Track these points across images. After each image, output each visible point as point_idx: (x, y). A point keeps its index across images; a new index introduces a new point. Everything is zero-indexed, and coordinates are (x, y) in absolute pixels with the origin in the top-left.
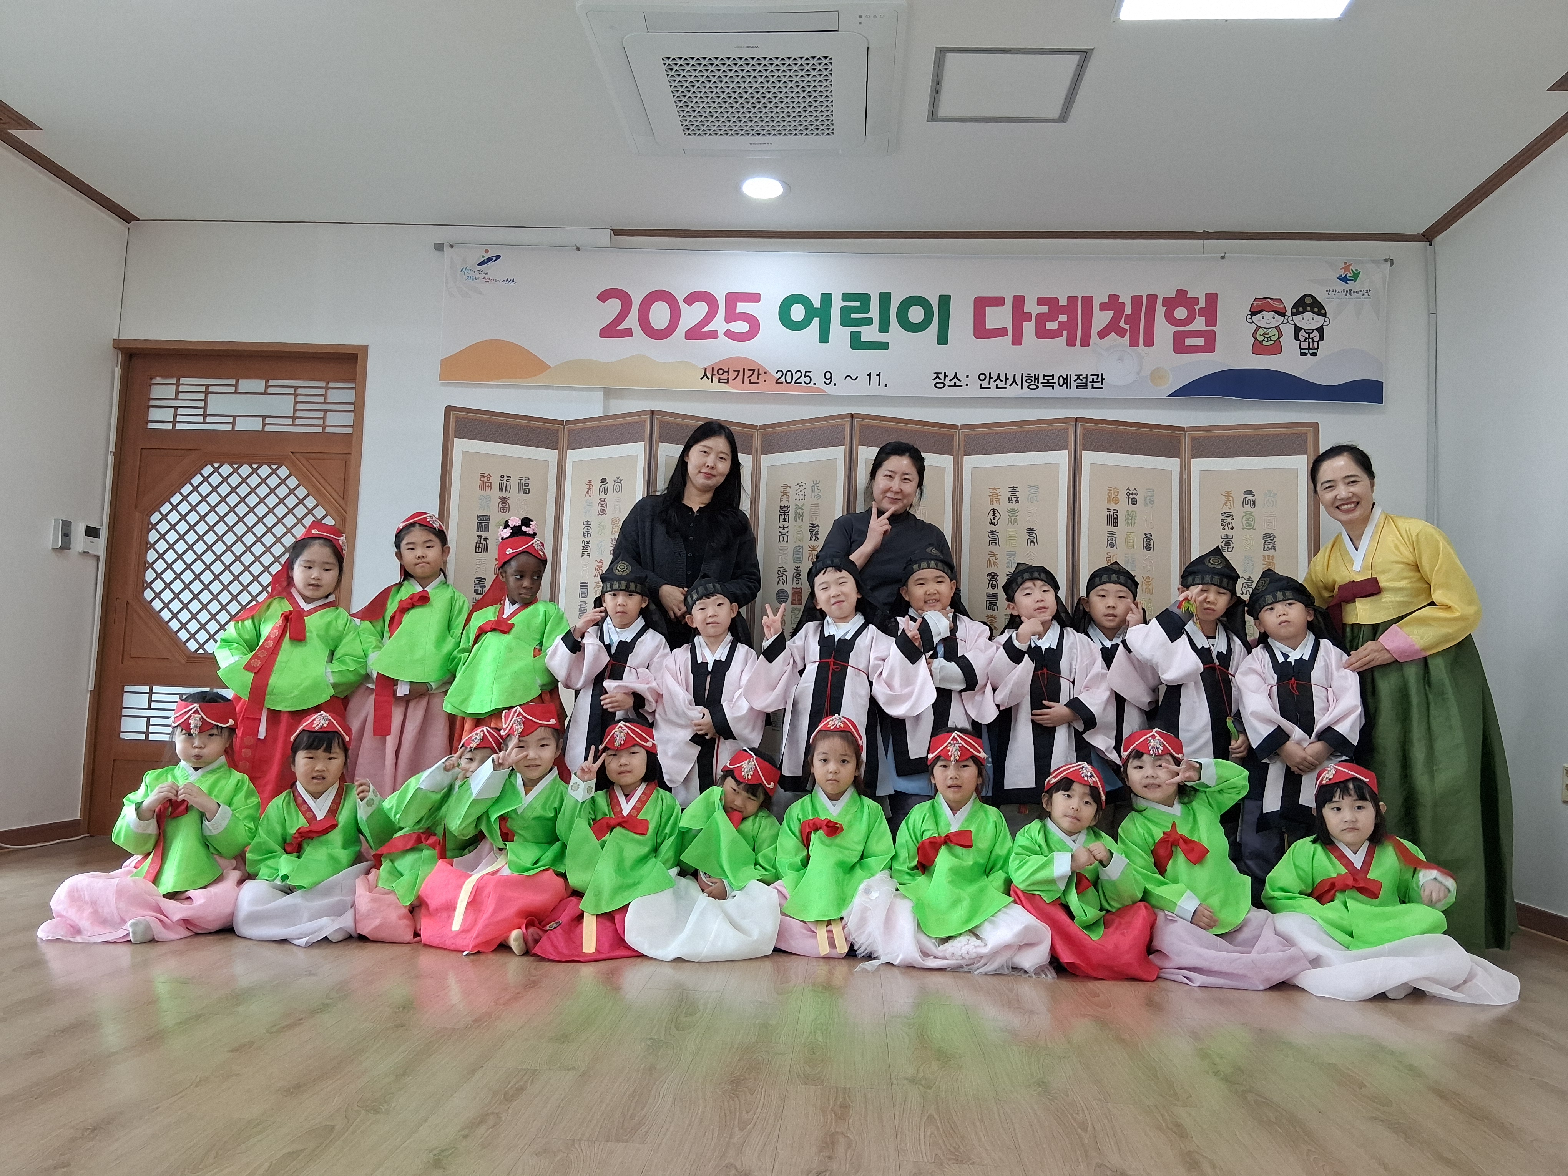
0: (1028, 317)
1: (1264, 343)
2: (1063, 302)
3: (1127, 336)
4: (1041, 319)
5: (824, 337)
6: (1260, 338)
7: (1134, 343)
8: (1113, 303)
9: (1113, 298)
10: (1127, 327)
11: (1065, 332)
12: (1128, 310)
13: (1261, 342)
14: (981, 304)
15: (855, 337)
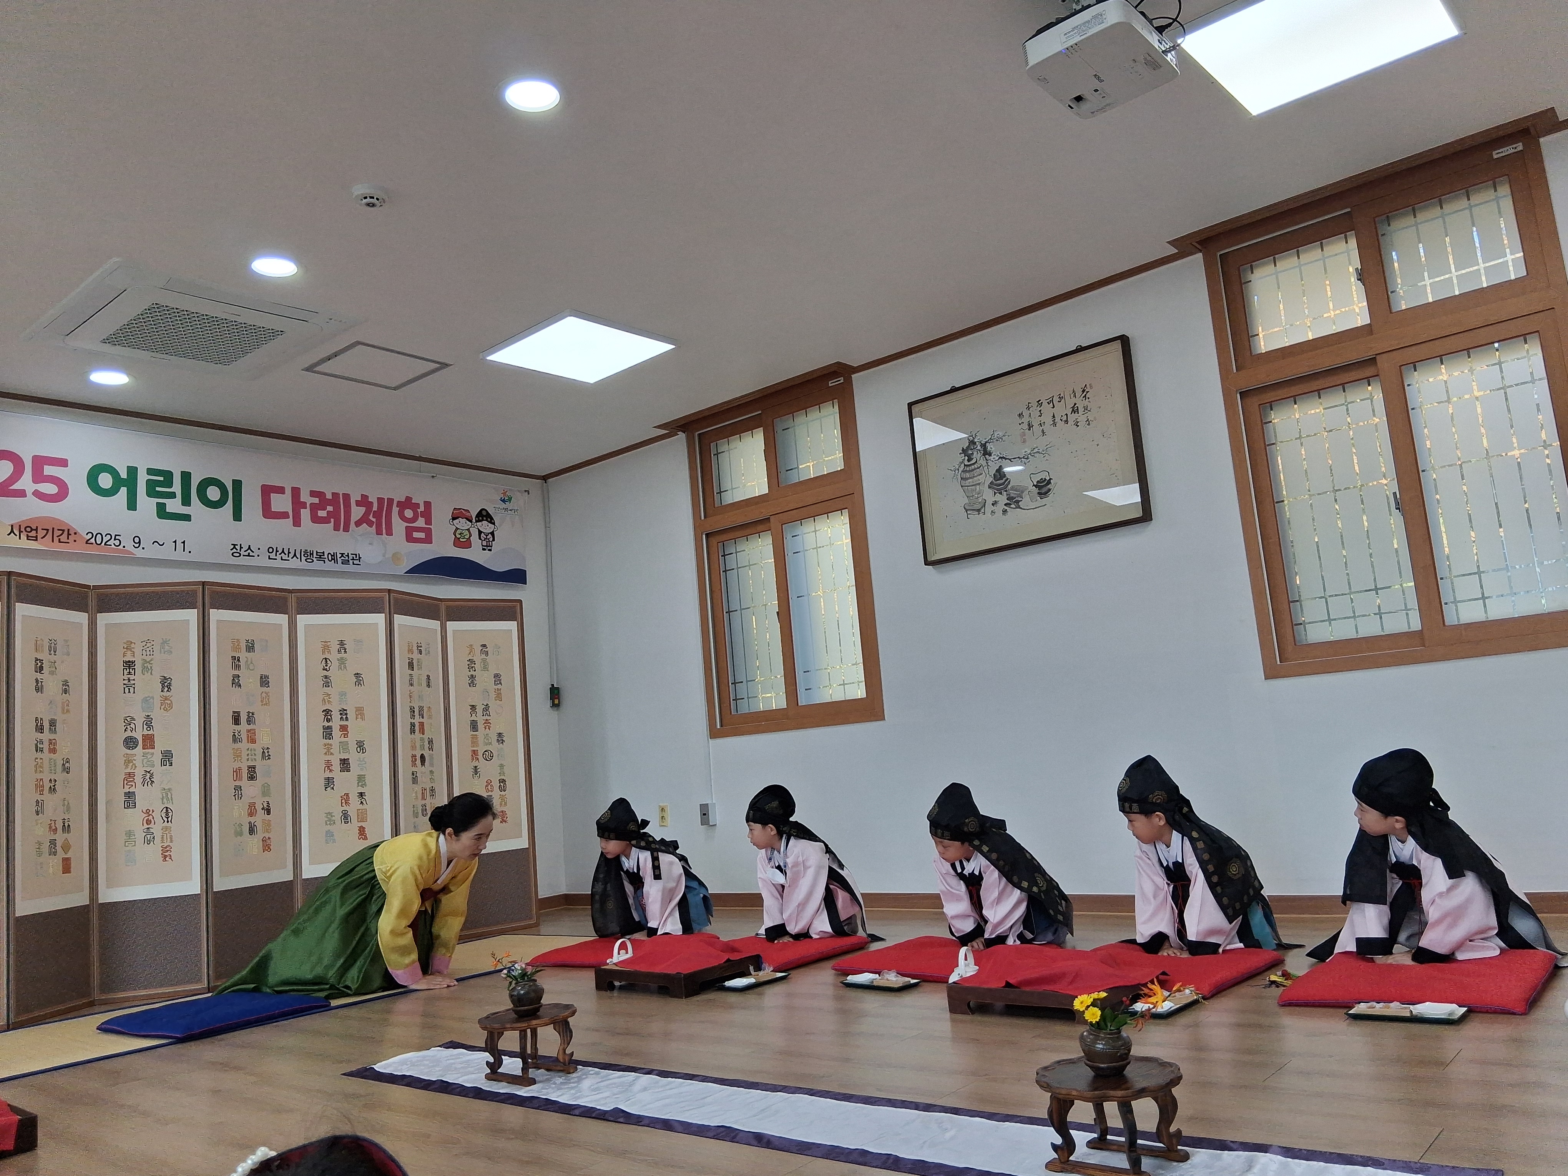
0: (304, 505)
1: (461, 540)
2: (329, 496)
3: (374, 526)
4: (314, 508)
5: (132, 505)
6: (458, 536)
7: (379, 532)
8: (364, 501)
9: (365, 497)
10: (374, 520)
11: (332, 520)
12: (375, 508)
13: (459, 538)
14: (267, 491)
15: (161, 508)
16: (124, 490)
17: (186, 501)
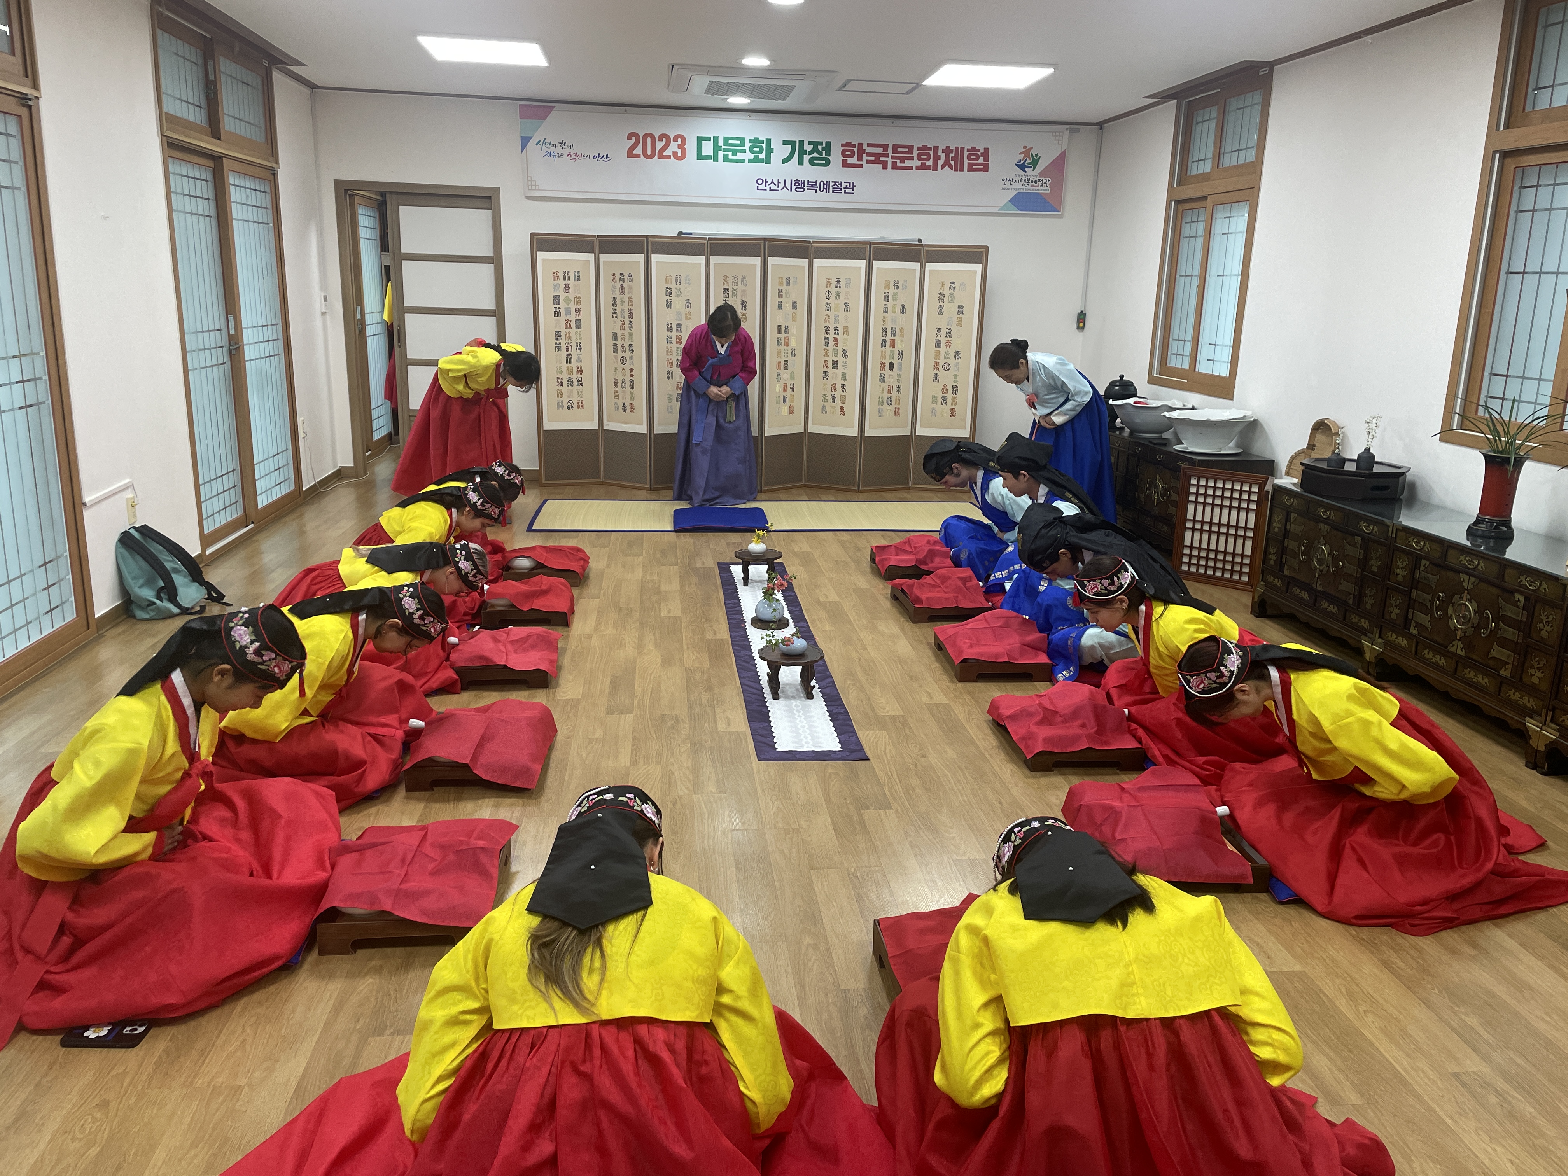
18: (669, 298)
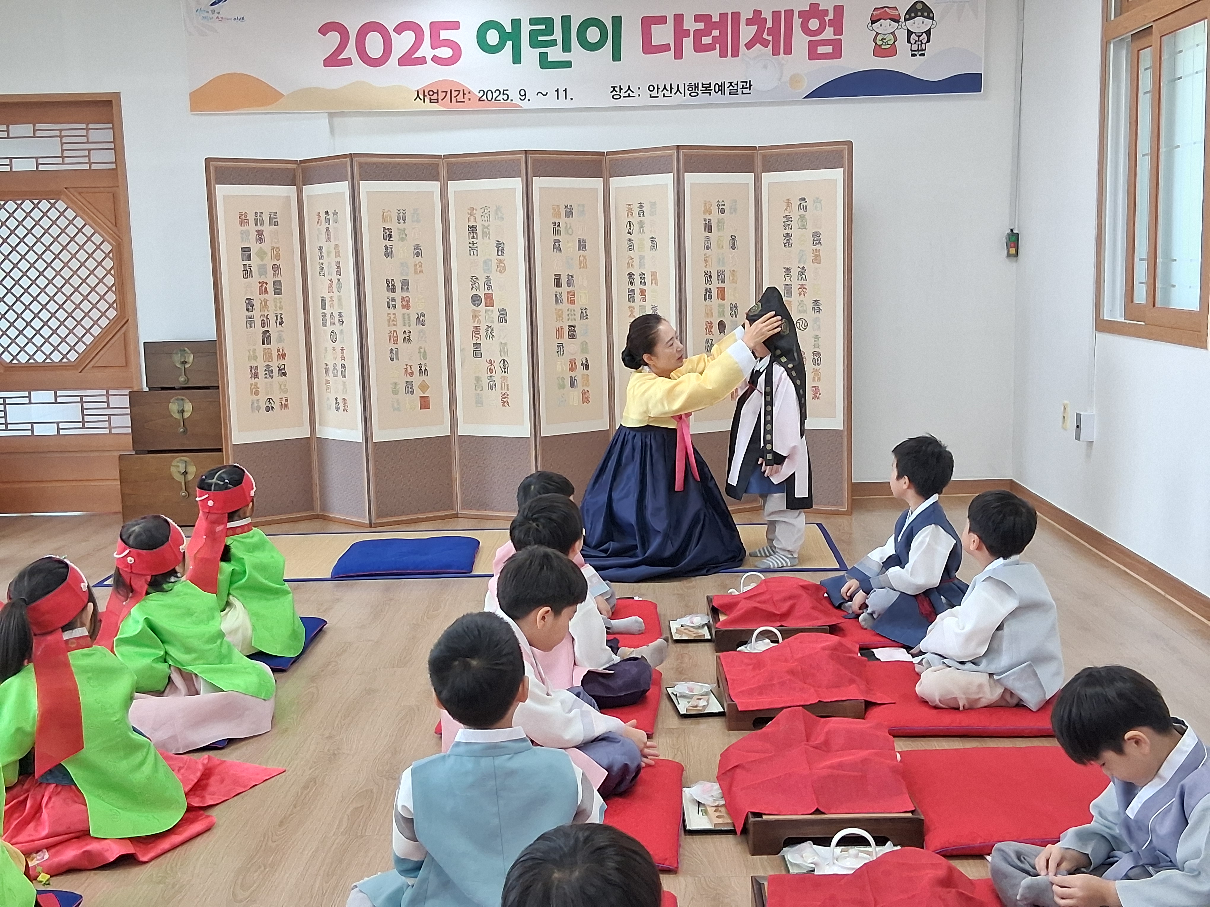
0: (687, 33)
1: (883, 47)
2: (716, 19)
3: (770, 47)
4: (698, 35)
5: (517, 59)
6: (880, 43)
7: (775, 52)
8: (756, 18)
9: (757, 13)
11: (718, 46)
12: (770, 24)
13: (881, 46)
14: (648, 23)
15: (543, 57)
16: (509, 44)
17: (567, 48)
18: (388, 243)
